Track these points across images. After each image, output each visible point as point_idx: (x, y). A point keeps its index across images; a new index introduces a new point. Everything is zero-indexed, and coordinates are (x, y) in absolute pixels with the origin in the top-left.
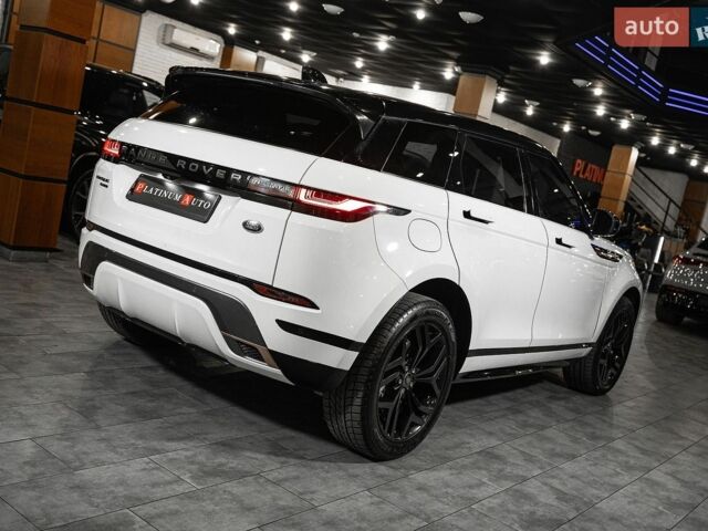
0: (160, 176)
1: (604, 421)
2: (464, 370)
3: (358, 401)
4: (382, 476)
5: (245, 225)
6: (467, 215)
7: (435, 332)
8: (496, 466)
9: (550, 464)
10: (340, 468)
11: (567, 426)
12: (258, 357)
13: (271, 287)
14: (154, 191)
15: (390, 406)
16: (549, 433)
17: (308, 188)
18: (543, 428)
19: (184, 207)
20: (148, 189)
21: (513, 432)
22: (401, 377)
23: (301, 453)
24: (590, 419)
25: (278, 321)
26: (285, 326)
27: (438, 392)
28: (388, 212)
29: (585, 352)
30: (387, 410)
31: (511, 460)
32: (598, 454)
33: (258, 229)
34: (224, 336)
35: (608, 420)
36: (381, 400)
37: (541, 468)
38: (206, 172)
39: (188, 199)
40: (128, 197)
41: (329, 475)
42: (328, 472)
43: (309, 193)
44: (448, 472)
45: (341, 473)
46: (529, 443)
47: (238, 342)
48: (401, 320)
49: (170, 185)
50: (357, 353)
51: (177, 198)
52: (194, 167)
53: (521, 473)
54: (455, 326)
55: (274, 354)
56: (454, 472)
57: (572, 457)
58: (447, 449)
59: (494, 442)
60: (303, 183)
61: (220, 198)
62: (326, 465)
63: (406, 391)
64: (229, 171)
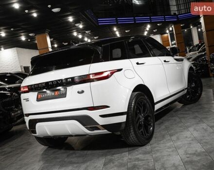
5: (78, 92)
19: (57, 96)
60: (90, 73)
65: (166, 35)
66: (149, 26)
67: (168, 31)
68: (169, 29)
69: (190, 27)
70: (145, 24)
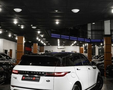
5: (47, 81)
6: (77, 69)
19: (34, 80)
20: (25, 78)
28: (68, 73)
29: (95, 85)
33: (49, 81)
40: (22, 80)
51: (32, 78)
60: (55, 72)
61: (40, 77)
64: (42, 72)
65: (82, 47)
66: (75, 42)
67: (84, 46)
68: (84, 45)
69: (95, 46)
70: (74, 41)
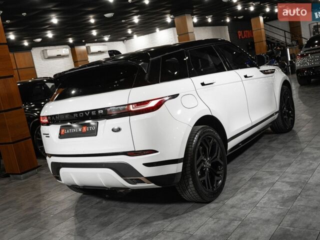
0: (69, 124)
1: (297, 142)
2: (229, 148)
3: (191, 182)
4: (214, 209)
6: (203, 84)
7: (210, 139)
8: (259, 183)
9: (281, 172)
10: (195, 213)
11: (281, 151)
12: (142, 182)
13: (135, 151)
14: (69, 131)
15: (205, 178)
16: (275, 158)
17: (132, 104)
18: (272, 157)
20: (66, 131)
21: (260, 164)
22: (204, 164)
23: (177, 213)
24: (290, 144)
25: (144, 164)
26: (147, 165)
27: (222, 163)
28: (170, 99)
29: (276, 116)
30: (204, 181)
31: (265, 177)
32: (299, 158)
34: (124, 179)
35: (297, 141)
36: (200, 177)
37: (279, 175)
38: (87, 115)
39: (84, 128)
40: (59, 138)
41: (192, 218)
42: (190, 217)
43: (134, 106)
44: (240, 195)
45: (197, 215)
46: (269, 166)
47: (131, 179)
48: (194, 141)
49: (75, 125)
50: (182, 163)
51: (80, 130)
52: (81, 115)
53: (271, 182)
54: (218, 132)
55: (148, 178)
56: (243, 193)
57: (290, 164)
58: (236, 184)
59: (254, 172)
61: (98, 123)
62: (189, 214)
63: (209, 168)
64: (97, 110)
